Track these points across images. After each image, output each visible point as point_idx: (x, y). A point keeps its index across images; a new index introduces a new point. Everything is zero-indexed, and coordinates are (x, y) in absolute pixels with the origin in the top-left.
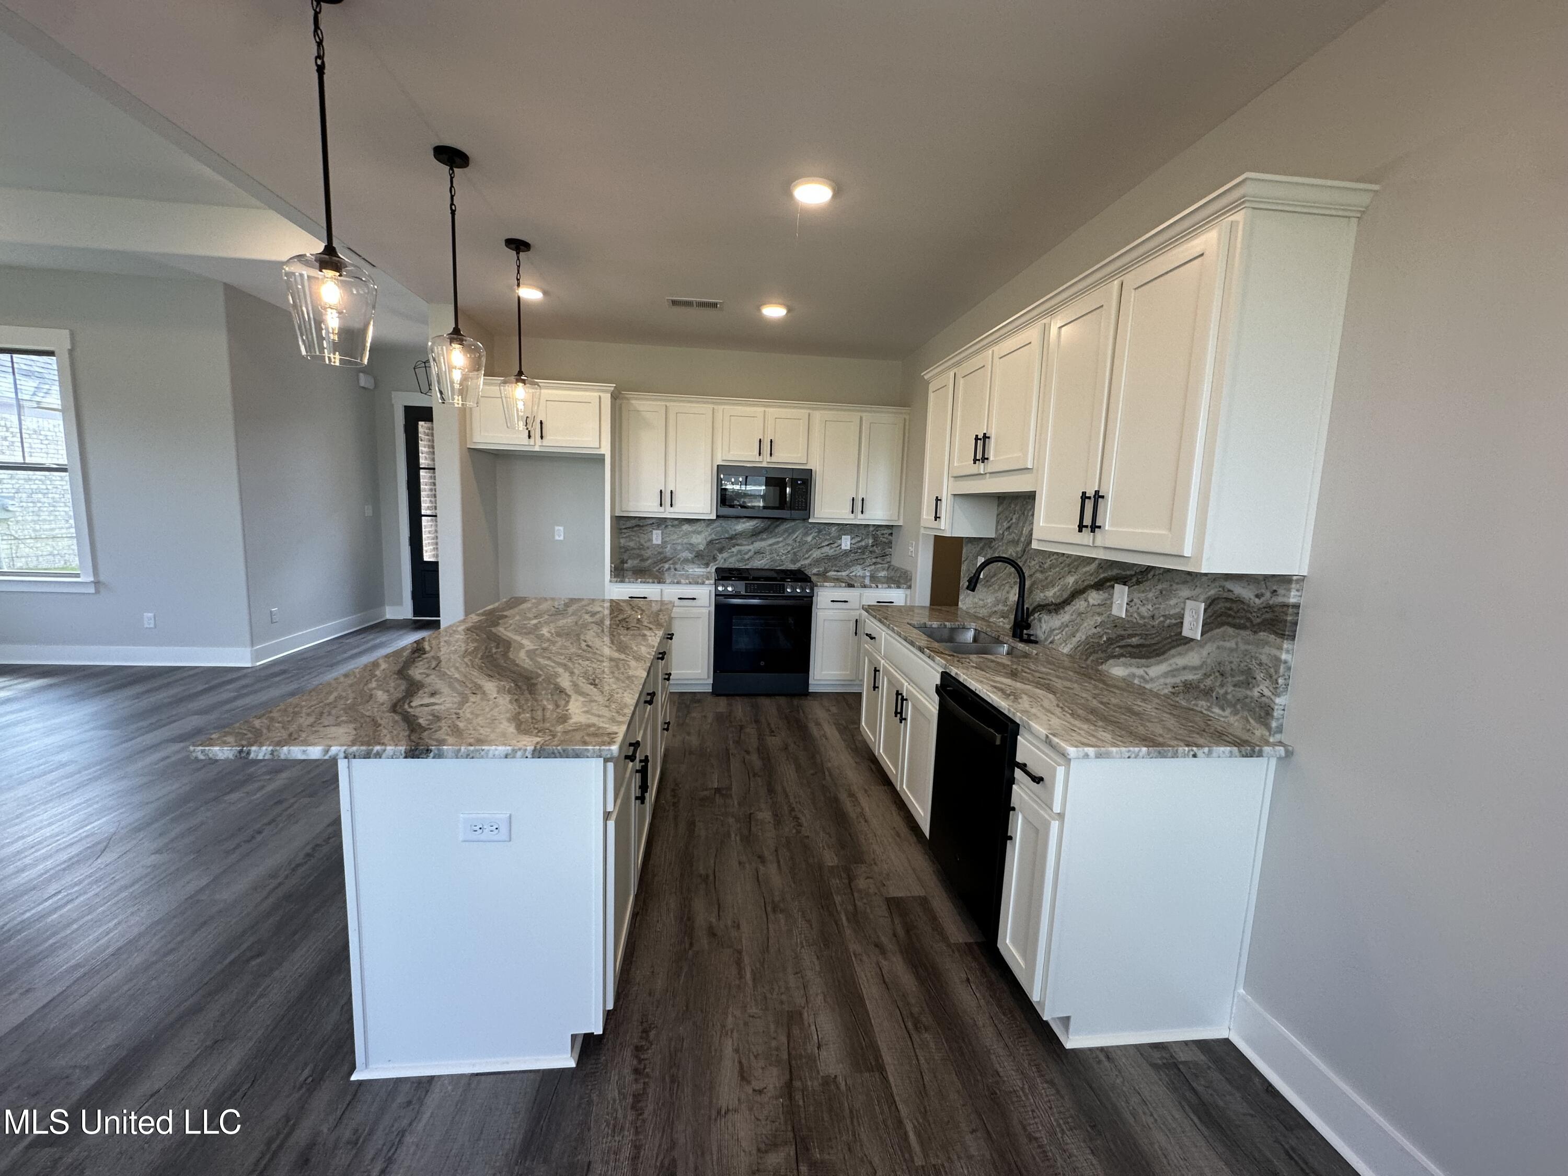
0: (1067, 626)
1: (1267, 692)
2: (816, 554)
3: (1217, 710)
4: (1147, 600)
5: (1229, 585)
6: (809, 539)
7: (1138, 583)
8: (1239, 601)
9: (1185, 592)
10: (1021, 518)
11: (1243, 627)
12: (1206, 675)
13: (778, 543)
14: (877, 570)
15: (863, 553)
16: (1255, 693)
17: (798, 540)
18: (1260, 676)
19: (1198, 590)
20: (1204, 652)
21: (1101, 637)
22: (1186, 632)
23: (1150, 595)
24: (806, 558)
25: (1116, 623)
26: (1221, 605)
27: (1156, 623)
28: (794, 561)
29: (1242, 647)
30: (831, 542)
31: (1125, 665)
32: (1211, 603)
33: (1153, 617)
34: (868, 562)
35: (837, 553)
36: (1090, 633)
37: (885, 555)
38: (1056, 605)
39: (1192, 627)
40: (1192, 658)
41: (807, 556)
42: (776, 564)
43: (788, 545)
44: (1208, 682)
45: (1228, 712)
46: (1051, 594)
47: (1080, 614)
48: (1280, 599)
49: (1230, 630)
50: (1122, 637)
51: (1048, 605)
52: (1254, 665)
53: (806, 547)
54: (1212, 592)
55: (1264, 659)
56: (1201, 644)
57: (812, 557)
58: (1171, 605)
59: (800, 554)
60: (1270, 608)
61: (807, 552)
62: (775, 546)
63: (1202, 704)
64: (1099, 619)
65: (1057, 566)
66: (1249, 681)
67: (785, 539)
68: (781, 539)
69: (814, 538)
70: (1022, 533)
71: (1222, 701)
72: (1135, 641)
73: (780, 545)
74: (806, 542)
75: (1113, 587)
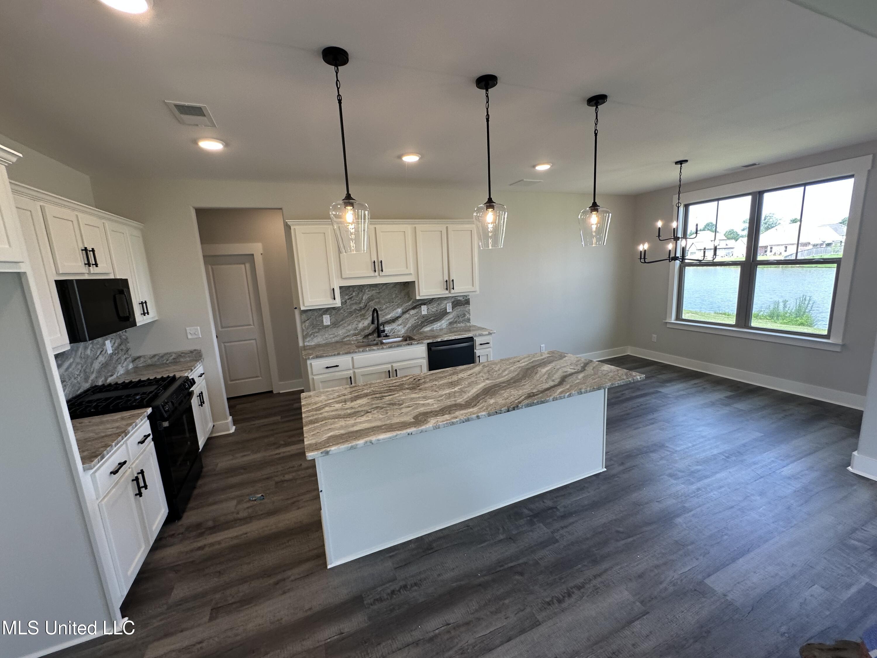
0: (401, 325)
1: (468, 316)
2: (97, 365)
3: (459, 325)
4: (434, 307)
5: (456, 298)
6: (88, 352)
7: (430, 303)
8: (459, 300)
9: (446, 302)
10: (360, 293)
11: (462, 305)
12: (455, 319)
13: (70, 365)
14: (128, 365)
15: (118, 353)
16: (466, 317)
17: (83, 356)
18: (466, 314)
19: (449, 301)
20: (453, 314)
21: (418, 323)
22: (448, 311)
23: (435, 306)
24: (93, 372)
25: (423, 317)
26: (455, 303)
27: (438, 312)
28: (86, 379)
29: (462, 309)
30: (101, 350)
31: (429, 327)
32: (453, 303)
33: (437, 311)
34: (123, 358)
35: (107, 358)
36: (413, 323)
37: (127, 351)
38: (393, 320)
39: (449, 309)
40: (451, 316)
41: (92, 370)
42: (77, 388)
43: (78, 364)
44: (456, 320)
45: (461, 324)
46: (389, 317)
47: (407, 319)
48: (468, 298)
49: (458, 307)
50: (427, 319)
51: (388, 321)
52: (465, 312)
53: (89, 360)
54: (453, 300)
55: (467, 310)
56: (452, 312)
57: (95, 370)
58: (442, 306)
59: (88, 370)
60: (466, 300)
61: (91, 365)
62: (70, 369)
63: (455, 325)
64: (416, 318)
65: (390, 307)
66: (464, 315)
67: (74, 359)
68: (71, 360)
69: (91, 350)
70: (362, 299)
71: (459, 323)
72: (432, 319)
73: (73, 366)
74: (88, 356)
75: (421, 307)
